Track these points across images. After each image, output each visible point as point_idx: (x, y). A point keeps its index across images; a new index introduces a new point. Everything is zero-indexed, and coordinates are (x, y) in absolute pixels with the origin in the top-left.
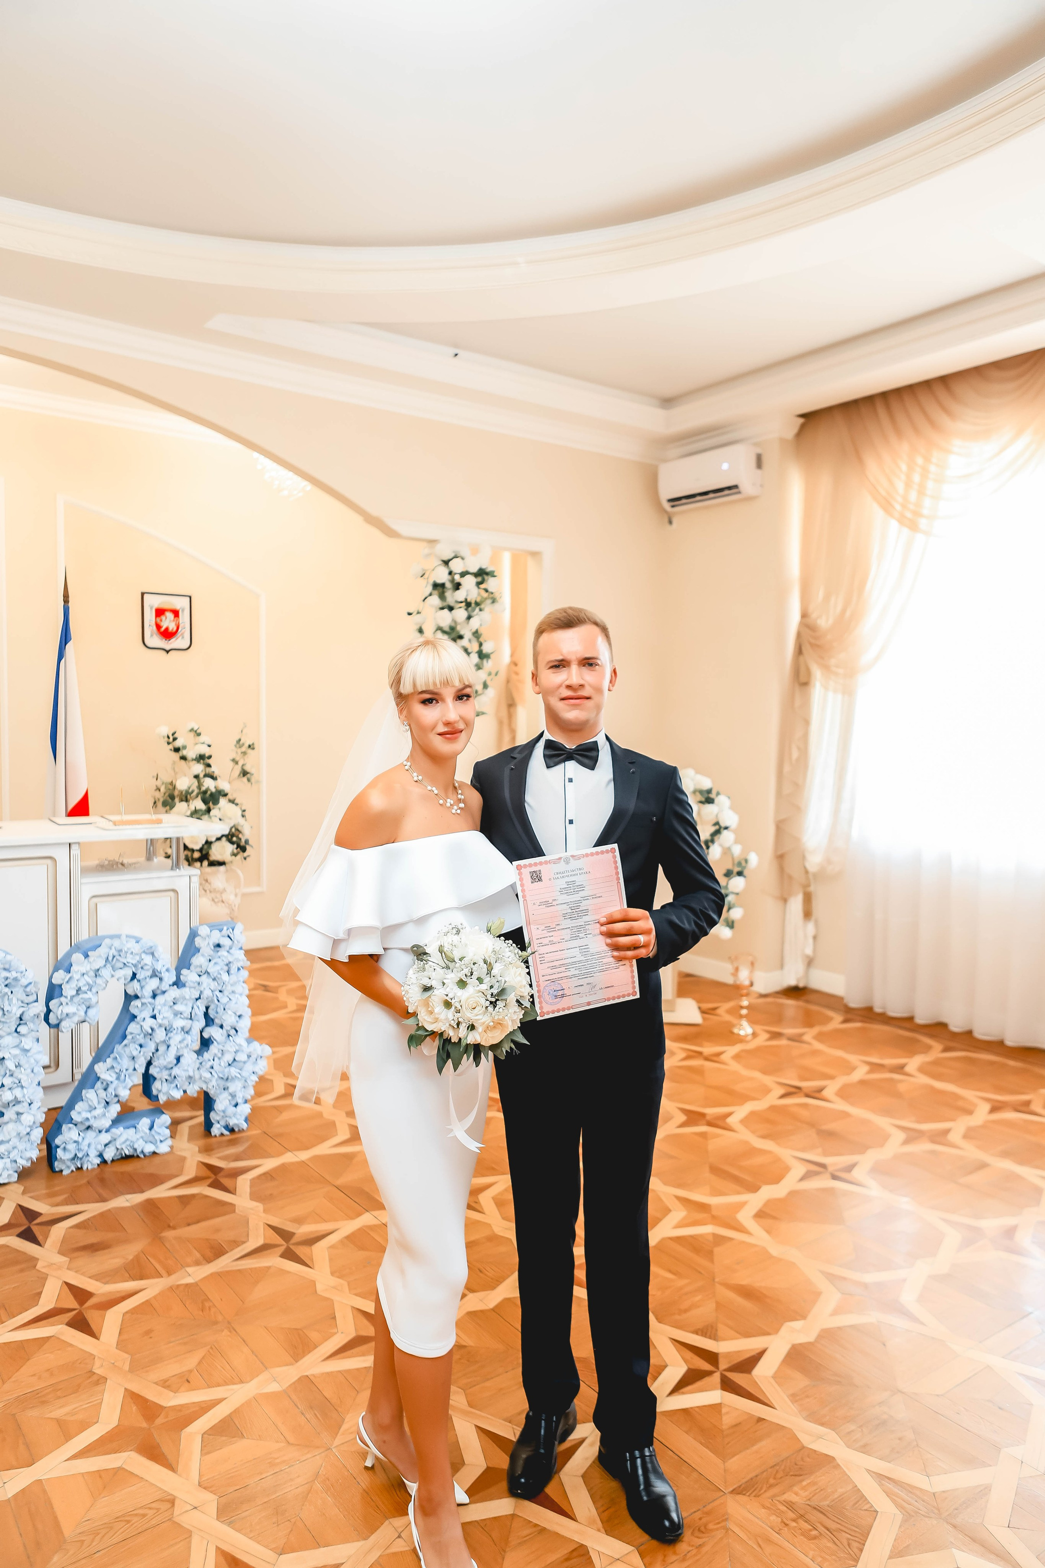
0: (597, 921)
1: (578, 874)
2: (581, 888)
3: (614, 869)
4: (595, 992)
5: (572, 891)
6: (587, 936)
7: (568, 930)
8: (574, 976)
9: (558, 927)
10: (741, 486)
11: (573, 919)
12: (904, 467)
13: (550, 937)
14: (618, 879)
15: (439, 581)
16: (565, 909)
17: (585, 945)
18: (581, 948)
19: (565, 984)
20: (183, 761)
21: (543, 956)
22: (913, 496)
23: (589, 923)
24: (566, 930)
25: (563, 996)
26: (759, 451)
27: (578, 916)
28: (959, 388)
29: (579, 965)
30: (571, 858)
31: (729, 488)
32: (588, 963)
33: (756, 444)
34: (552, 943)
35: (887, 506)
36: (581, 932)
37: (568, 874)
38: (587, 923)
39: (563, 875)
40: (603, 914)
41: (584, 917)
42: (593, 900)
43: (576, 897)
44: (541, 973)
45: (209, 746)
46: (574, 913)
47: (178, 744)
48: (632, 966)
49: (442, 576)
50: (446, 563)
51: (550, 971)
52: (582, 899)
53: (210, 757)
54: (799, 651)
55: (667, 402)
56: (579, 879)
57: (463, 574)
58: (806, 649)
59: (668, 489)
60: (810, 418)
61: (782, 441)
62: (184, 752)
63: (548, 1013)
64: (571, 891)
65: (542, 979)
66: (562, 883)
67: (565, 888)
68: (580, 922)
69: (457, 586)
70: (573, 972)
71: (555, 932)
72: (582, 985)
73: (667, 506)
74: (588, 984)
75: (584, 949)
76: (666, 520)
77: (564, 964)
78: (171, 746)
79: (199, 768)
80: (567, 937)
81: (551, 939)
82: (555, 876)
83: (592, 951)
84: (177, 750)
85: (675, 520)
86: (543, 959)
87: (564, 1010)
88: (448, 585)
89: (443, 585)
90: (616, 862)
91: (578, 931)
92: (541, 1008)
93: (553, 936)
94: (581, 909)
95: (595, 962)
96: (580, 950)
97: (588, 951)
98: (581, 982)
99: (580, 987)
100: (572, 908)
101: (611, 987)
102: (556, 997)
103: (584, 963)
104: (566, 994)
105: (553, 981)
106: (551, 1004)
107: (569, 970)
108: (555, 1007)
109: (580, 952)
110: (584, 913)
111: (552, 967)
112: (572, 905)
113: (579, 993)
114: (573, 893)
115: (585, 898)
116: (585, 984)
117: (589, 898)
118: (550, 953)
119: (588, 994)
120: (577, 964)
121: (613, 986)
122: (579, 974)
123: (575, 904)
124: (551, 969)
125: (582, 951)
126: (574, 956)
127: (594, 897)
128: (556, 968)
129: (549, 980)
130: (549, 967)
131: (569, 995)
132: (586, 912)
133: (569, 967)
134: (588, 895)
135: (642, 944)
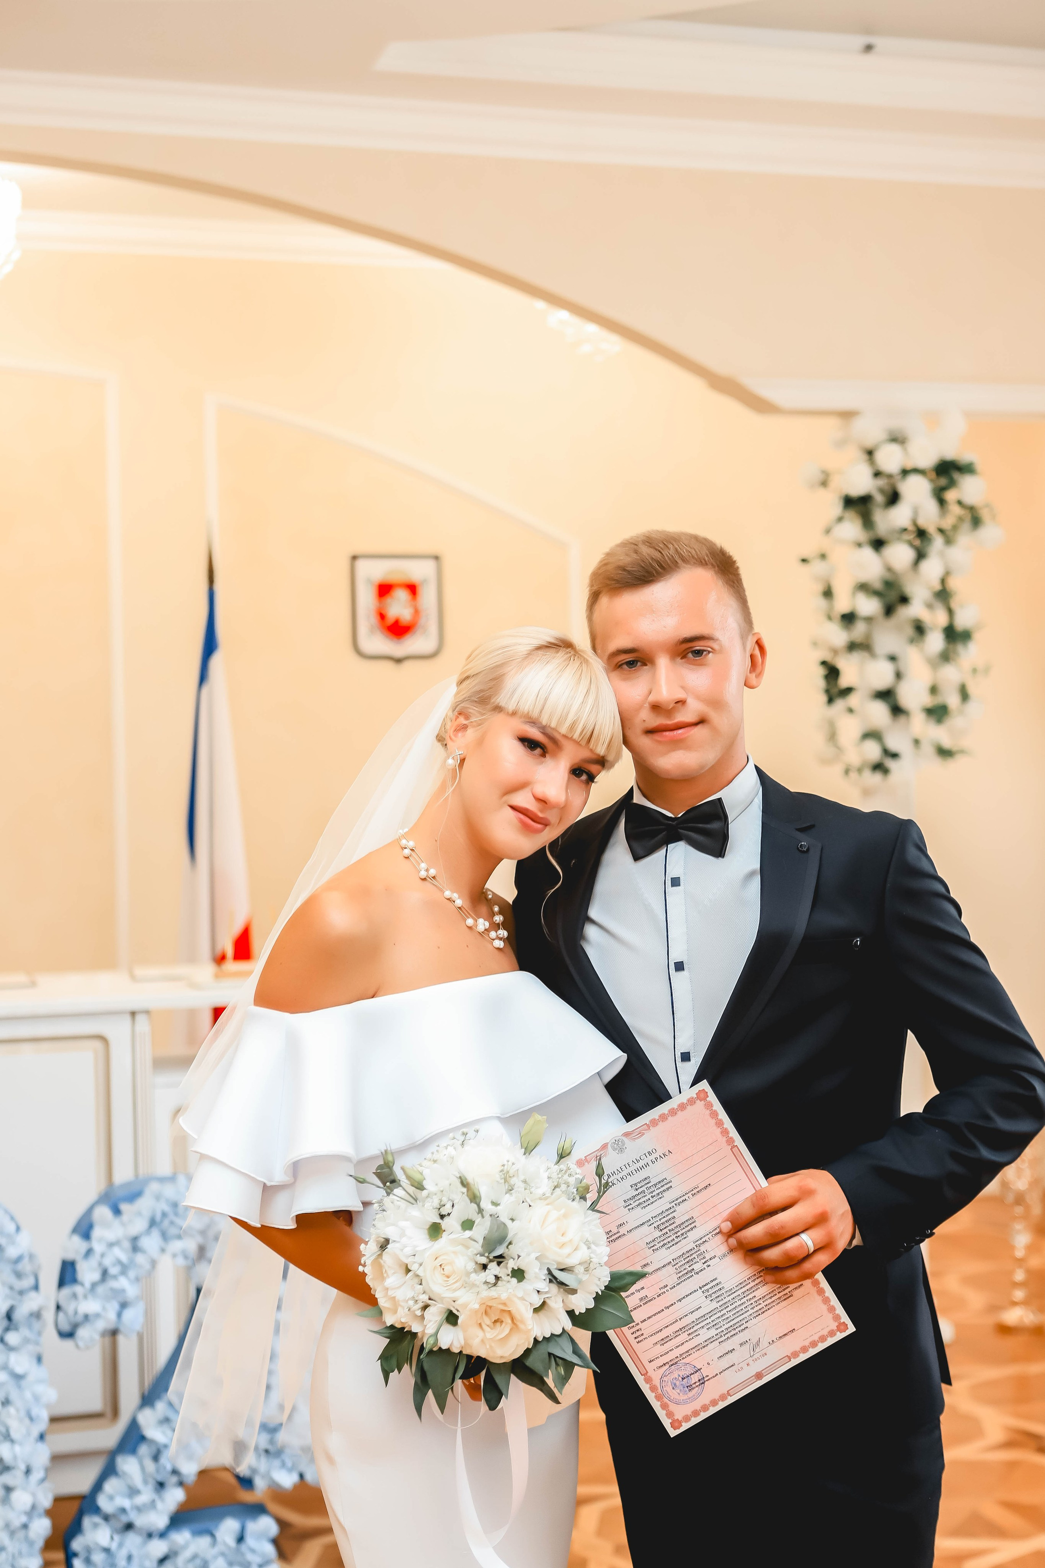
0: (718, 1231)
1: (650, 1163)
2: (665, 1185)
3: (715, 1127)
4: (763, 1352)
5: (649, 1196)
6: (708, 1263)
7: (669, 1267)
8: (710, 1340)
11: (671, 1244)
14: (730, 1141)
16: (649, 1233)
17: (712, 1281)
18: (706, 1288)
19: (697, 1360)
21: (638, 1327)
23: (703, 1240)
24: (664, 1269)
25: (702, 1382)
27: (676, 1237)
29: (712, 1318)
30: (624, 1139)
32: (728, 1309)
34: (646, 1301)
36: (695, 1261)
37: (629, 1170)
38: (700, 1243)
39: (621, 1175)
40: (725, 1214)
41: (688, 1234)
42: (696, 1197)
43: (662, 1204)
44: (645, 1359)
46: (667, 1235)
48: (816, 1283)
51: (660, 1349)
52: (673, 1204)
56: (655, 1172)
63: (687, 1419)
64: (647, 1198)
65: (650, 1367)
66: (624, 1190)
67: (634, 1197)
68: (686, 1245)
70: (705, 1334)
71: (645, 1280)
72: (731, 1351)
74: (741, 1345)
75: (711, 1290)
77: (684, 1327)
80: (674, 1279)
81: (642, 1294)
83: (727, 1286)
86: (638, 1333)
87: (714, 1403)
90: (714, 1114)
91: (688, 1262)
92: (670, 1415)
93: (643, 1288)
94: (678, 1222)
95: (739, 1303)
96: (703, 1292)
97: (720, 1289)
98: (728, 1346)
99: (730, 1355)
100: (662, 1227)
101: (790, 1333)
102: (690, 1387)
103: (720, 1311)
104: (708, 1376)
105: (673, 1363)
106: (685, 1402)
107: (697, 1334)
108: (697, 1405)
109: (706, 1295)
110: (686, 1227)
111: (664, 1341)
112: (659, 1223)
113: (733, 1365)
114: (652, 1200)
115: (679, 1201)
116: (737, 1347)
117: (686, 1197)
118: (649, 1318)
119: (750, 1361)
120: (707, 1318)
121: (794, 1329)
122: (717, 1334)
123: (664, 1217)
124: (663, 1344)
125: (709, 1294)
126: (696, 1308)
127: (695, 1191)
128: (670, 1340)
129: (664, 1364)
130: (656, 1343)
131: (714, 1377)
132: (690, 1224)
133: (695, 1329)
134: (680, 1193)
135: (812, 1250)
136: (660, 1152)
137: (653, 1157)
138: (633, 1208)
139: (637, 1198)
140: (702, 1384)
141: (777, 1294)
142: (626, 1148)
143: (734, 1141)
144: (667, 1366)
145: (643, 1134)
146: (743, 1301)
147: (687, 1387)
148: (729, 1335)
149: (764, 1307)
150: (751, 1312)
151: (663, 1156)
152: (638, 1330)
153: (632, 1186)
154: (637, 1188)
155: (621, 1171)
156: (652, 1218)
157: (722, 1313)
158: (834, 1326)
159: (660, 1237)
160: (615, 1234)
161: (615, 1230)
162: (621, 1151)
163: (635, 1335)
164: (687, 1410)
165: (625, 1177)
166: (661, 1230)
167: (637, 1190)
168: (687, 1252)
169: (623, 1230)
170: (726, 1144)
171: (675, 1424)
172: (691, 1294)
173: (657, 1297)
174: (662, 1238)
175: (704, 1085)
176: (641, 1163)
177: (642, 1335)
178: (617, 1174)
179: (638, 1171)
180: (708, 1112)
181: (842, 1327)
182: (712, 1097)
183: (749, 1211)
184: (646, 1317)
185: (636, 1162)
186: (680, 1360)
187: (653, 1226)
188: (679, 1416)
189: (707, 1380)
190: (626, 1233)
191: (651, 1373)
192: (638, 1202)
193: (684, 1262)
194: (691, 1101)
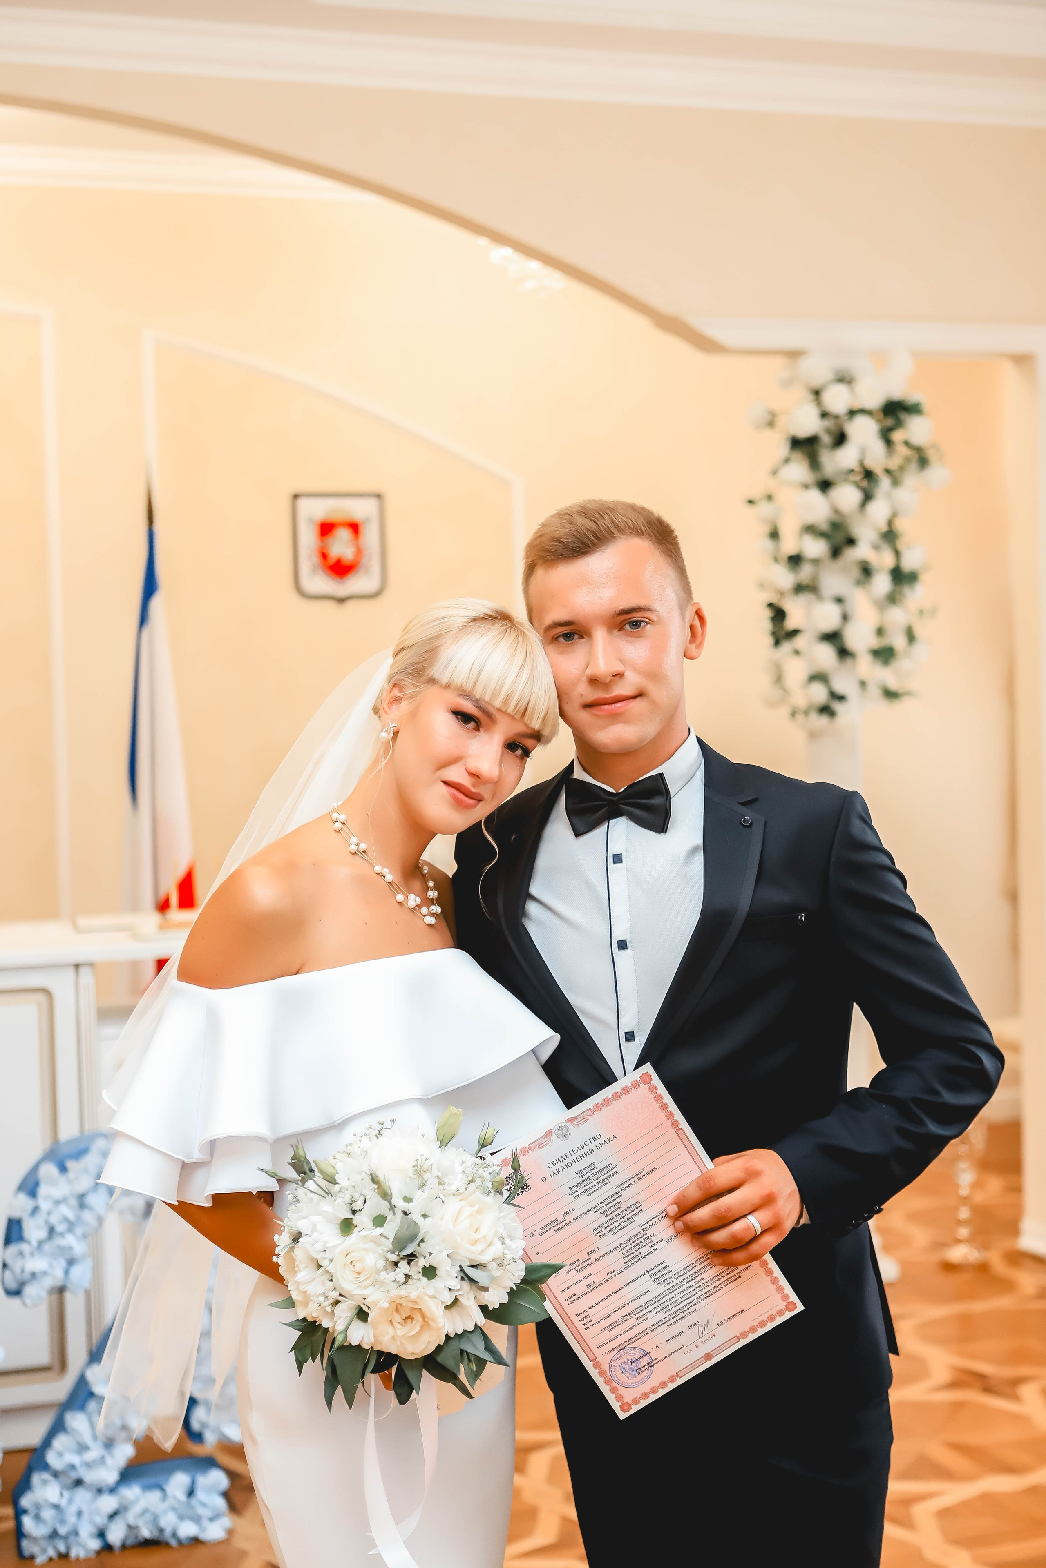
0: (664, 1214)
1: (595, 1149)
2: (610, 1170)
3: (660, 1111)
4: (713, 1333)
5: (595, 1183)
6: (655, 1247)
7: (617, 1254)
8: (659, 1324)
11: (617, 1229)
13: (586, 1275)
14: (676, 1124)
16: (596, 1219)
17: (659, 1265)
18: (653, 1271)
19: (646, 1344)
21: (586, 1314)
23: (650, 1223)
24: (612, 1254)
25: (651, 1365)
27: (623, 1222)
29: (660, 1302)
30: (568, 1124)
32: (676, 1292)
34: (593, 1287)
36: (642, 1245)
37: (574, 1157)
38: (646, 1227)
39: (565, 1162)
41: (635, 1218)
42: (642, 1181)
43: (608, 1189)
44: (593, 1345)
46: (613, 1220)
51: (608, 1335)
52: (619, 1189)
56: (600, 1158)
63: (636, 1401)
64: (592, 1184)
65: (599, 1353)
66: (570, 1177)
67: (579, 1184)
68: (633, 1229)
70: (653, 1318)
71: (592, 1266)
72: (680, 1334)
74: (690, 1327)
75: (659, 1273)
77: (632, 1312)
80: (621, 1264)
81: (590, 1280)
82: (551, 1171)
83: (675, 1269)
86: (586, 1320)
87: (663, 1385)
90: (659, 1098)
91: (635, 1246)
92: (619, 1398)
93: (590, 1274)
94: (624, 1207)
95: (687, 1285)
96: (651, 1276)
97: (668, 1272)
98: (676, 1329)
99: (679, 1337)
100: (608, 1212)
101: (739, 1314)
102: (639, 1371)
103: (668, 1295)
104: (657, 1359)
105: (622, 1348)
106: (635, 1385)
107: (645, 1318)
108: (646, 1388)
109: (653, 1279)
110: (633, 1211)
111: (611, 1327)
112: (606, 1208)
113: (682, 1347)
114: (598, 1186)
115: (624, 1185)
116: (686, 1330)
117: (632, 1181)
118: (597, 1304)
119: (699, 1343)
120: (655, 1302)
121: (743, 1310)
122: (666, 1318)
123: (610, 1202)
124: (611, 1330)
125: (656, 1277)
126: (643, 1292)
127: (641, 1175)
128: (619, 1325)
129: (613, 1349)
130: (605, 1329)
131: (662, 1359)
132: (637, 1208)
133: (643, 1313)
134: (625, 1178)
135: (759, 1231)
136: (604, 1138)
137: (597, 1142)
138: (578, 1195)
139: (582, 1185)
140: (651, 1367)
141: (725, 1275)
142: (570, 1134)
143: (679, 1124)
144: (616, 1351)
145: (588, 1119)
146: (690, 1284)
147: (636, 1370)
148: (677, 1318)
149: (712, 1289)
150: (699, 1294)
151: (608, 1142)
152: (586, 1317)
153: (577, 1173)
154: (582, 1174)
155: (565, 1158)
156: (598, 1204)
157: (671, 1296)
158: (782, 1305)
159: (606, 1222)
160: (561, 1222)
161: (561, 1218)
162: (566, 1137)
163: (583, 1322)
164: (637, 1392)
165: (570, 1165)
166: (607, 1216)
167: (582, 1176)
168: (634, 1236)
169: (569, 1218)
170: (671, 1127)
171: (625, 1407)
172: (638, 1278)
173: (604, 1283)
174: (609, 1224)
175: (648, 1068)
176: (586, 1149)
177: (590, 1321)
178: (561, 1161)
179: (582, 1158)
180: (652, 1096)
181: (791, 1306)
182: (656, 1081)
183: (695, 1194)
184: (594, 1304)
185: (581, 1148)
186: (629, 1344)
187: (600, 1211)
188: (628, 1399)
189: (656, 1363)
190: (572, 1221)
191: (600, 1358)
192: (583, 1189)
193: (630, 1246)
194: (635, 1085)
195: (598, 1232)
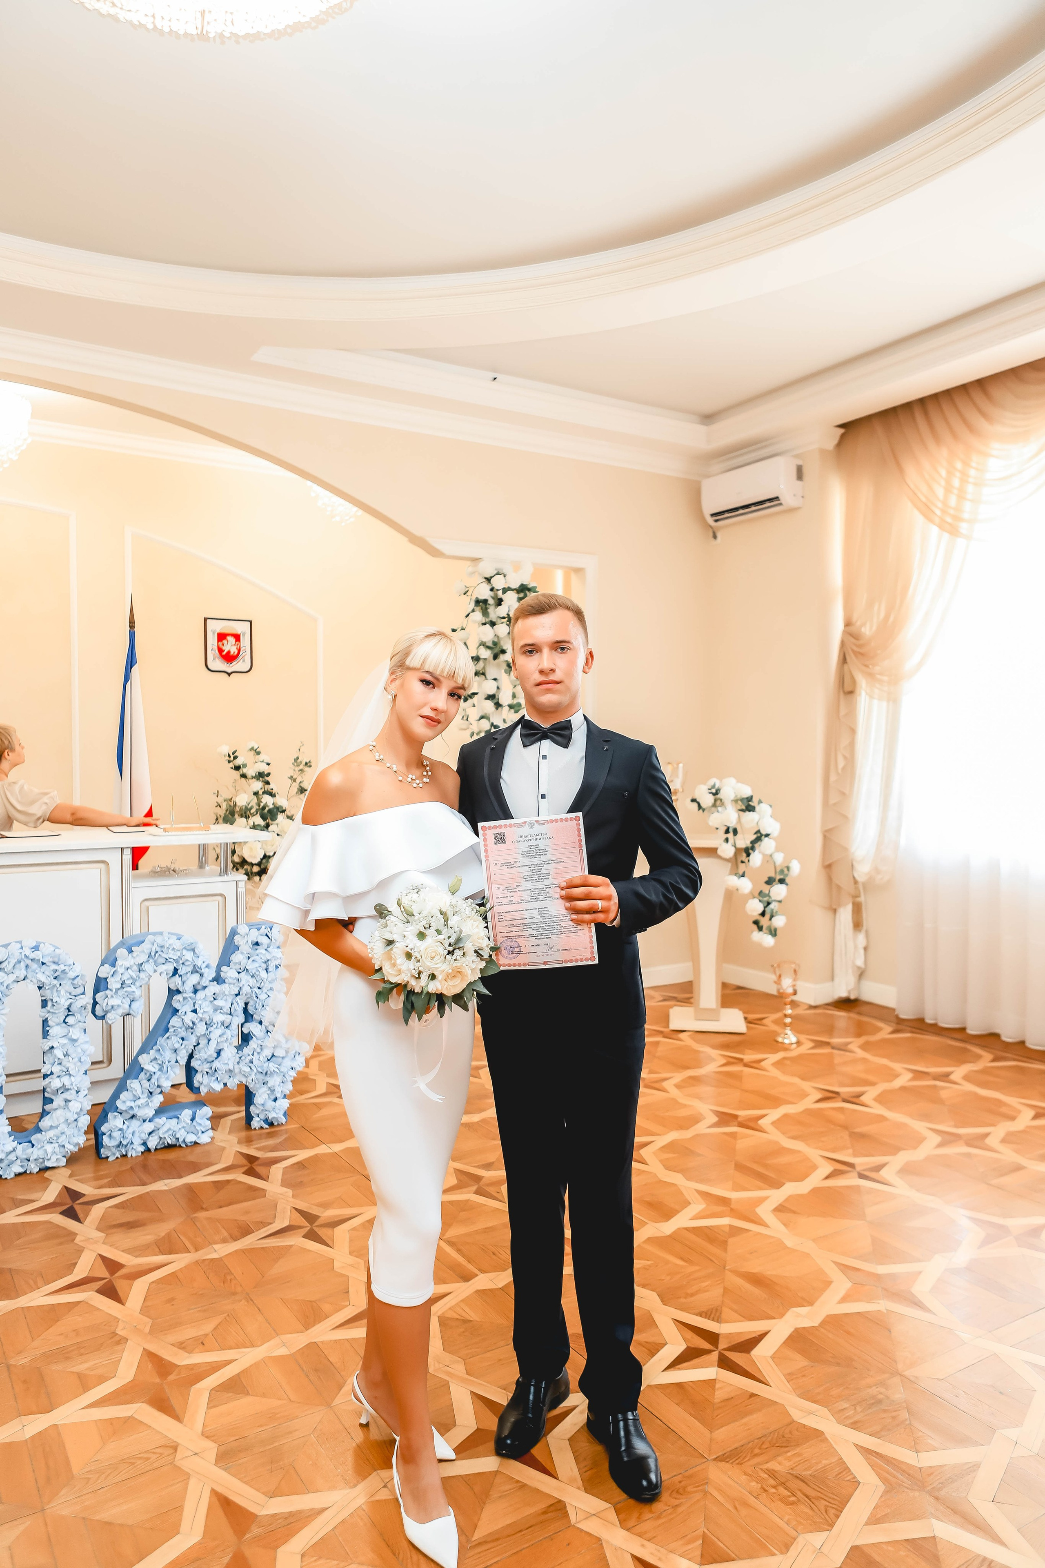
1: (544, 839)
2: (545, 852)
4: (554, 953)
6: (548, 898)
7: (529, 893)
8: (532, 936)
9: (518, 889)
10: (780, 497)
12: (943, 473)
13: (510, 897)
15: (481, 598)
16: (527, 871)
17: (546, 907)
19: (520, 942)
20: (243, 779)
21: (502, 914)
22: (953, 500)
24: (527, 892)
25: (519, 953)
26: (800, 463)
27: (539, 879)
28: (996, 392)
29: (537, 926)
30: (535, 823)
31: (770, 500)
32: (546, 924)
33: (797, 456)
34: (512, 903)
35: (927, 511)
36: (542, 894)
37: (531, 838)
38: (548, 887)
39: (526, 839)
40: (564, 879)
41: (545, 880)
42: (555, 864)
43: (538, 861)
44: (498, 930)
45: (268, 764)
47: (238, 762)
49: (484, 592)
50: (488, 580)
51: (508, 930)
52: (544, 863)
53: (269, 774)
54: (843, 660)
55: (708, 418)
56: (543, 844)
57: (505, 590)
58: (851, 657)
59: (710, 505)
60: (850, 428)
61: (822, 452)
62: (245, 770)
64: (534, 854)
66: (525, 846)
67: (528, 851)
68: (541, 885)
69: (499, 602)
70: (530, 931)
71: (516, 893)
72: (539, 945)
73: (710, 521)
74: (545, 944)
75: (543, 911)
76: (711, 534)
77: (521, 924)
78: (231, 765)
79: (258, 785)
80: (528, 898)
81: (512, 899)
82: (518, 840)
83: (551, 914)
84: (237, 768)
85: (719, 535)
88: (491, 601)
89: (485, 601)
91: (539, 893)
94: (543, 872)
96: (540, 911)
97: (548, 912)
98: (538, 942)
99: (537, 947)
100: (534, 871)
101: (568, 950)
103: (542, 924)
104: (523, 951)
105: (510, 938)
106: (507, 958)
108: (513, 960)
109: (540, 913)
112: (534, 868)
113: (536, 952)
114: (535, 856)
115: (548, 862)
116: (541, 945)
117: (551, 862)
119: (546, 954)
120: (535, 924)
121: (571, 949)
122: (536, 934)
123: (537, 867)
124: (511, 928)
125: (542, 913)
126: (533, 917)
127: (555, 861)
128: (514, 927)
130: (508, 926)
131: (527, 952)
132: (547, 876)
133: (529, 927)
134: (549, 859)
135: (599, 910)
136: (547, 835)
137: (543, 836)
138: (524, 856)
144: (507, 938)
148: (541, 937)
149: (566, 930)
152: (502, 917)
154: (531, 848)
155: (527, 837)
161: (511, 863)
162: (532, 828)
163: (499, 919)
165: (528, 841)
168: (541, 888)
169: (515, 865)
170: (578, 846)
172: (534, 909)
173: (517, 904)
176: (537, 836)
177: (503, 919)
179: (533, 840)
183: (576, 882)
186: (514, 938)
187: (530, 869)
189: (521, 953)
191: (498, 938)
192: (528, 855)
193: (537, 892)
195: (526, 878)
